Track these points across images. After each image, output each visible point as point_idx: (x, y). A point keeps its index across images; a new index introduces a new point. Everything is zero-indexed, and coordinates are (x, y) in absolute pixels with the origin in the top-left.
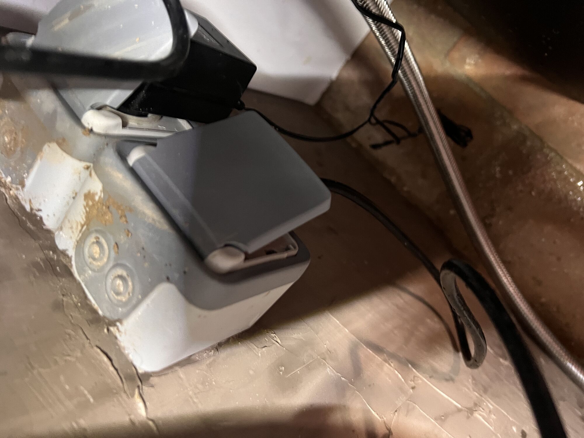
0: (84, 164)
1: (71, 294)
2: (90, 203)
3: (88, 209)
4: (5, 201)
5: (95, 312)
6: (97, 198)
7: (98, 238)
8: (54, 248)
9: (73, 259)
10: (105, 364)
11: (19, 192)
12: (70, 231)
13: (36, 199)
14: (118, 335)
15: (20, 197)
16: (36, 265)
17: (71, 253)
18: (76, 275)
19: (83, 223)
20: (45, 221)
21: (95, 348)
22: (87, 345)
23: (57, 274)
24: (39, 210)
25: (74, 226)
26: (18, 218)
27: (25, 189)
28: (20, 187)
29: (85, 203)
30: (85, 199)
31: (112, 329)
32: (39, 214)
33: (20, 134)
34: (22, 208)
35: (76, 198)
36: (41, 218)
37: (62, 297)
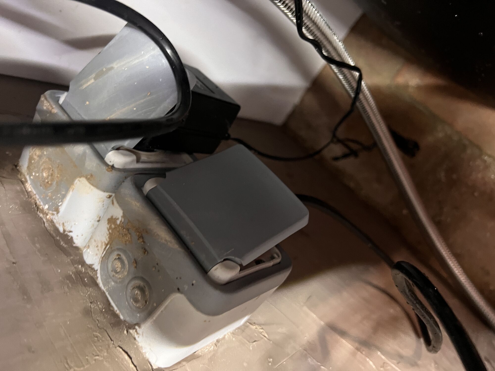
0: (107, 194)
1: (97, 301)
2: (113, 226)
3: (110, 231)
4: (43, 224)
5: (117, 316)
6: (118, 222)
7: (120, 255)
8: (83, 263)
9: (99, 272)
10: (127, 361)
11: (54, 217)
12: (96, 249)
13: (68, 223)
14: (136, 336)
15: (55, 221)
16: (69, 277)
17: (97, 267)
18: (101, 285)
19: (107, 242)
20: (75, 240)
21: (118, 348)
22: (111, 346)
23: (85, 285)
24: (70, 232)
25: (100, 245)
26: (53, 237)
27: (60, 215)
28: (55, 213)
29: (108, 226)
30: (108, 223)
31: (131, 331)
32: (70, 234)
33: (56, 171)
34: (57, 230)
35: (100, 222)
36: (72, 238)
37: (90, 304)
